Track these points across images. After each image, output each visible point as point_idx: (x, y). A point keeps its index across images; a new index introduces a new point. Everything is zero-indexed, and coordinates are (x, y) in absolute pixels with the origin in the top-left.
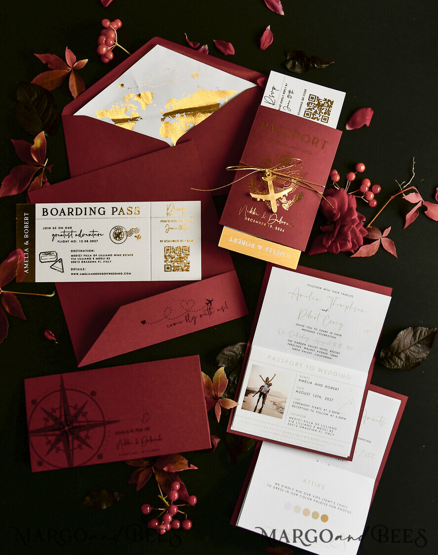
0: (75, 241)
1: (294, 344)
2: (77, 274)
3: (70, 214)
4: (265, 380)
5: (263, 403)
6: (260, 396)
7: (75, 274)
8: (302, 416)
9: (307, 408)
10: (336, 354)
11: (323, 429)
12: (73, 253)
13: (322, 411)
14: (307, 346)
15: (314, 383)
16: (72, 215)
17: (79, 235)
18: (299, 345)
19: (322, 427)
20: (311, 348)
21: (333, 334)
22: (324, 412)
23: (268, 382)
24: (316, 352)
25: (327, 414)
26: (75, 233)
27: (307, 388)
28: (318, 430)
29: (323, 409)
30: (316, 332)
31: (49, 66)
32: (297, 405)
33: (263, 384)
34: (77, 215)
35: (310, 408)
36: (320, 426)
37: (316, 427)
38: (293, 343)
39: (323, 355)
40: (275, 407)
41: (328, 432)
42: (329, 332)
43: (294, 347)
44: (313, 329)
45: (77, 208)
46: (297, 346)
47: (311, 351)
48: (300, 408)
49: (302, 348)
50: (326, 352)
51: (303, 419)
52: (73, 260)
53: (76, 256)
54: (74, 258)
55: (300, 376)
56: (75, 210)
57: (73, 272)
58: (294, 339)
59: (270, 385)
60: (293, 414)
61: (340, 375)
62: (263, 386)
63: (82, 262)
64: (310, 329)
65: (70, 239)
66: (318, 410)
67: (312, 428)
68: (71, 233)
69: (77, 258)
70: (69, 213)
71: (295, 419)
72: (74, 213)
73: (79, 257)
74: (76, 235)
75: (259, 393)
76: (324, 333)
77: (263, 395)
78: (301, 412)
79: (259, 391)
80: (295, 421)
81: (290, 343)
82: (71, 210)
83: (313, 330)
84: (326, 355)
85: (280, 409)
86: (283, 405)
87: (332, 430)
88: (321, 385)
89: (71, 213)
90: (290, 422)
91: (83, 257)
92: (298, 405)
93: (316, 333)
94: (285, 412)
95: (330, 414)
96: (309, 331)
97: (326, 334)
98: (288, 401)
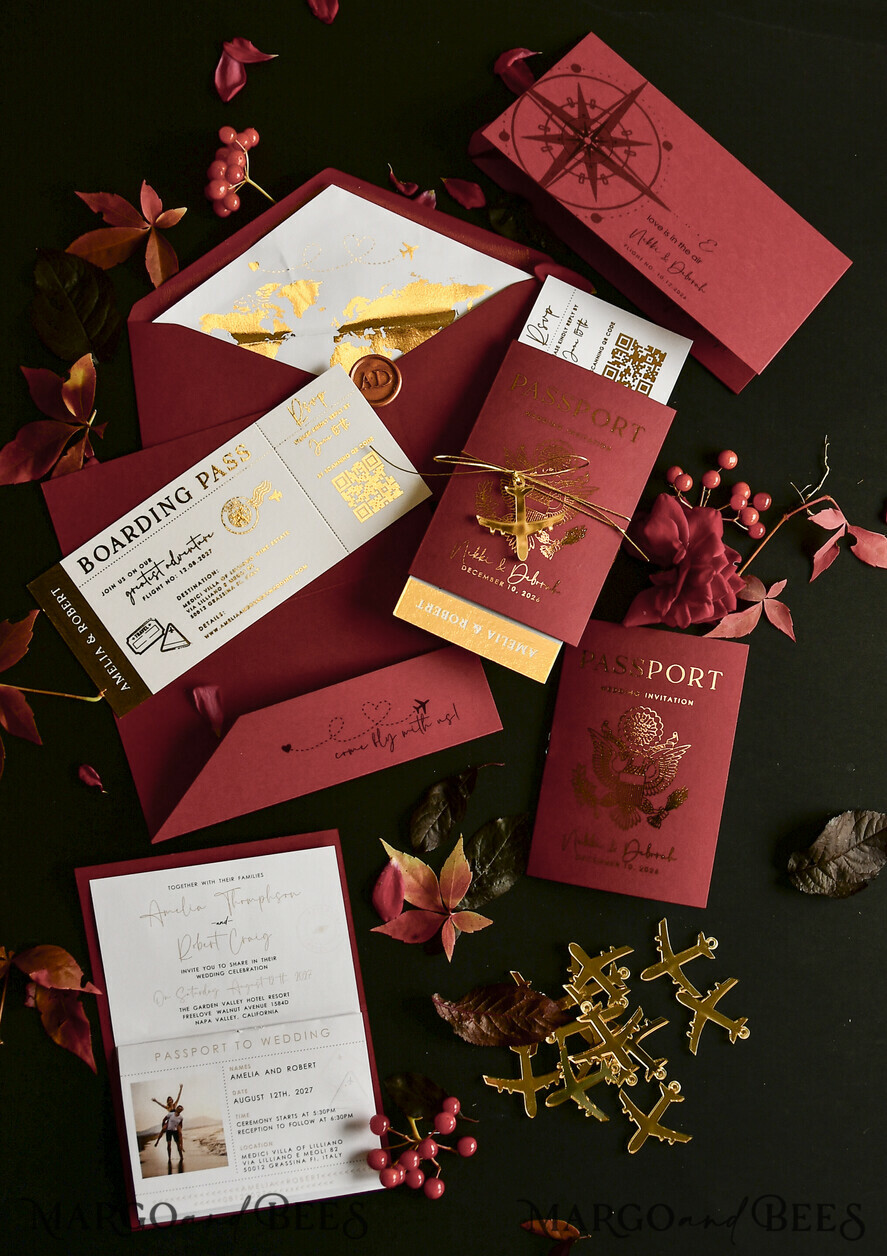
0: (172, 578)
1: (195, 1012)
2: (216, 630)
3: (132, 538)
4: (166, 1105)
5: (180, 1150)
6: (169, 1140)
7: (212, 633)
8: (265, 1145)
9: (268, 1124)
10: (284, 999)
11: (317, 1152)
12: (184, 601)
13: (300, 1119)
14: (221, 1007)
15: (262, 1072)
16: (136, 536)
17: (173, 563)
18: (206, 1010)
19: (314, 1150)
20: (231, 1007)
21: (260, 961)
22: (305, 1118)
23: (173, 1107)
24: (242, 1011)
25: (312, 1121)
26: (164, 564)
27: (252, 1086)
28: (307, 1158)
29: (300, 1115)
30: (226, 970)
31: (104, 218)
32: (246, 1127)
33: (166, 1113)
34: (144, 531)
35: (274, 1123)
36: (307, 1149)
37: (301, 1153)
38: (192, 1011)
39: (259, 1010)
40: (205, 1148)
41: (329, 1153)
42: (249, 962)
43: (196, 1019)
44: (217, 967)
45: (136, 521)
46: (202, 1014)
47: (233, 1013)
48: (256, 1129)
49: (214, 1015)
50: (262, 1002)
51: (269, 1149)
52: (192, 613)
53: (192, 601)
54: (191, 606)
55: (231, 1069)
56: (135, 525)
57: (206, 631)
58: (191, 1002)
59: (180, 1109)
60: (246, 1147)
61: (308, 1035)
62: (166, 1118)
63: (210, 604)
64: (212, 971)
65: (162, 580)
66: (292, 1120)
67: (294, 1158)
68: (155, 570)
69: (195, 604)
70: (128, 538)
71: (255, 1155)
72: (137, 531)
73: (198, 600)
74: (167, 566)
75: (164, 1136)
76: (242, 967)
77: (173, 1133)
78: (260, 1137)
79: (163, 1132)
80: (256, 1160)
81: (186, 1013)
82: (128, 531)
83: (217, 970)
84: (264, 1009)
85: (216, 1150)
86: (219, 1137)
87: (334, 1146)
88: (278, 1070)
89: (132, 534)
90: (247, 1166)
91: (205, 595)
92: (249, 1127)
93: (226, 973)
94: (229, 1150)
95: (317, 1118)
96: (211, 975)
97: (245, 966)
98: (226, 1127)
